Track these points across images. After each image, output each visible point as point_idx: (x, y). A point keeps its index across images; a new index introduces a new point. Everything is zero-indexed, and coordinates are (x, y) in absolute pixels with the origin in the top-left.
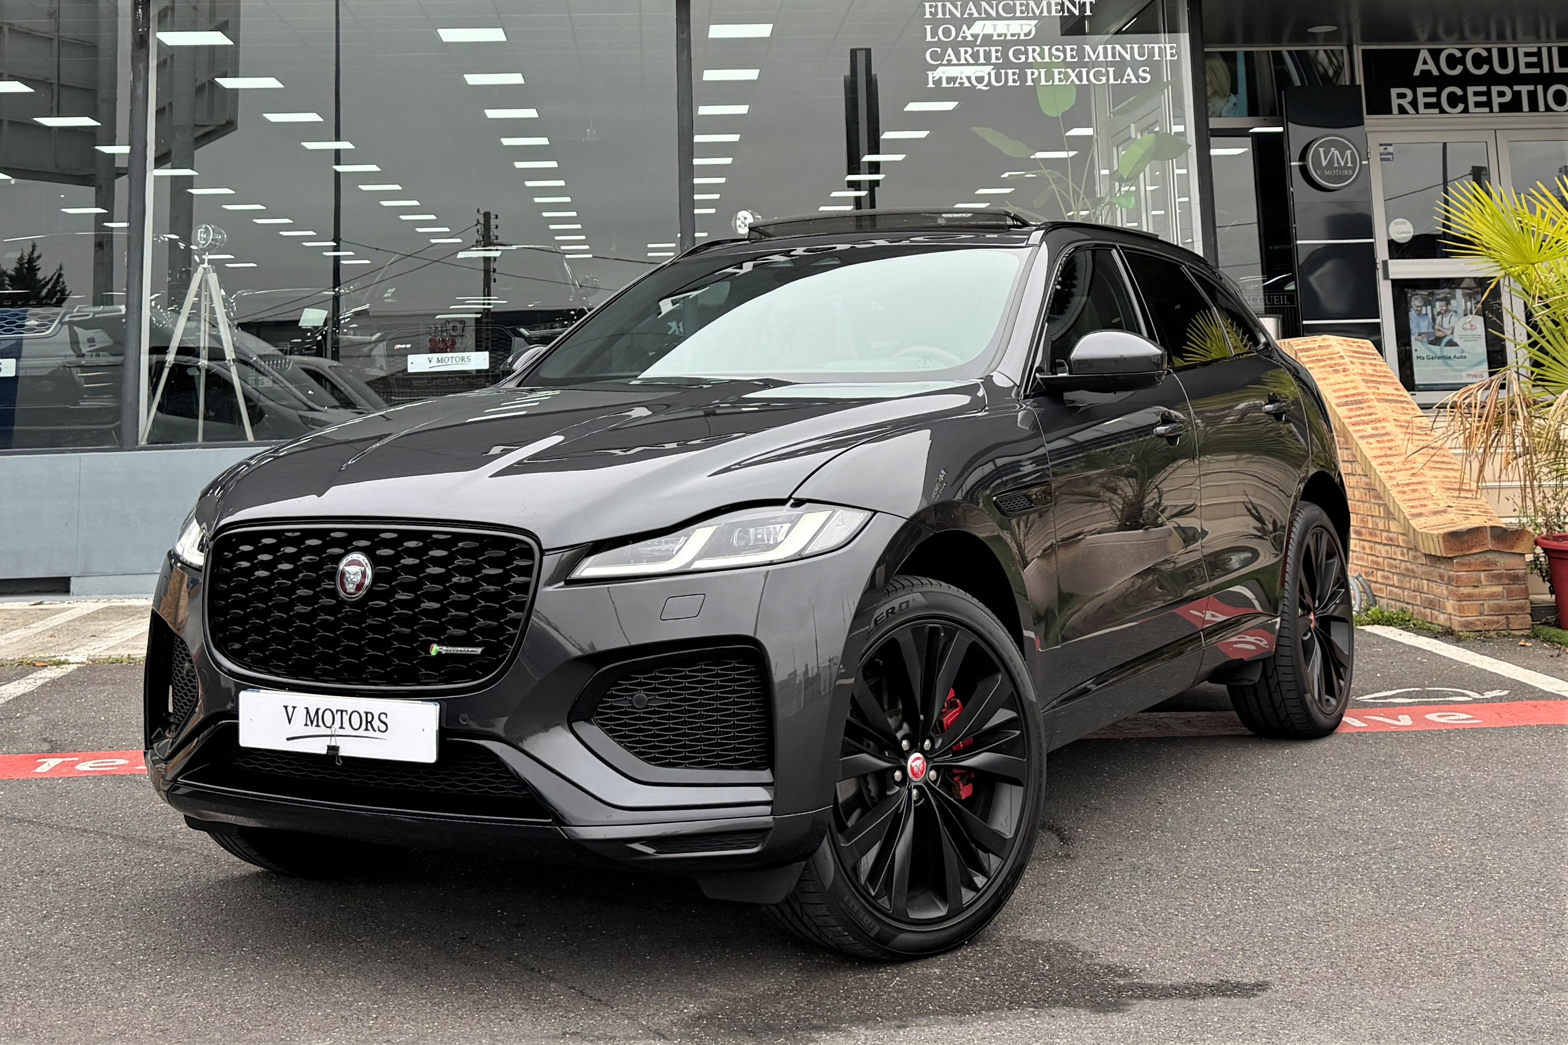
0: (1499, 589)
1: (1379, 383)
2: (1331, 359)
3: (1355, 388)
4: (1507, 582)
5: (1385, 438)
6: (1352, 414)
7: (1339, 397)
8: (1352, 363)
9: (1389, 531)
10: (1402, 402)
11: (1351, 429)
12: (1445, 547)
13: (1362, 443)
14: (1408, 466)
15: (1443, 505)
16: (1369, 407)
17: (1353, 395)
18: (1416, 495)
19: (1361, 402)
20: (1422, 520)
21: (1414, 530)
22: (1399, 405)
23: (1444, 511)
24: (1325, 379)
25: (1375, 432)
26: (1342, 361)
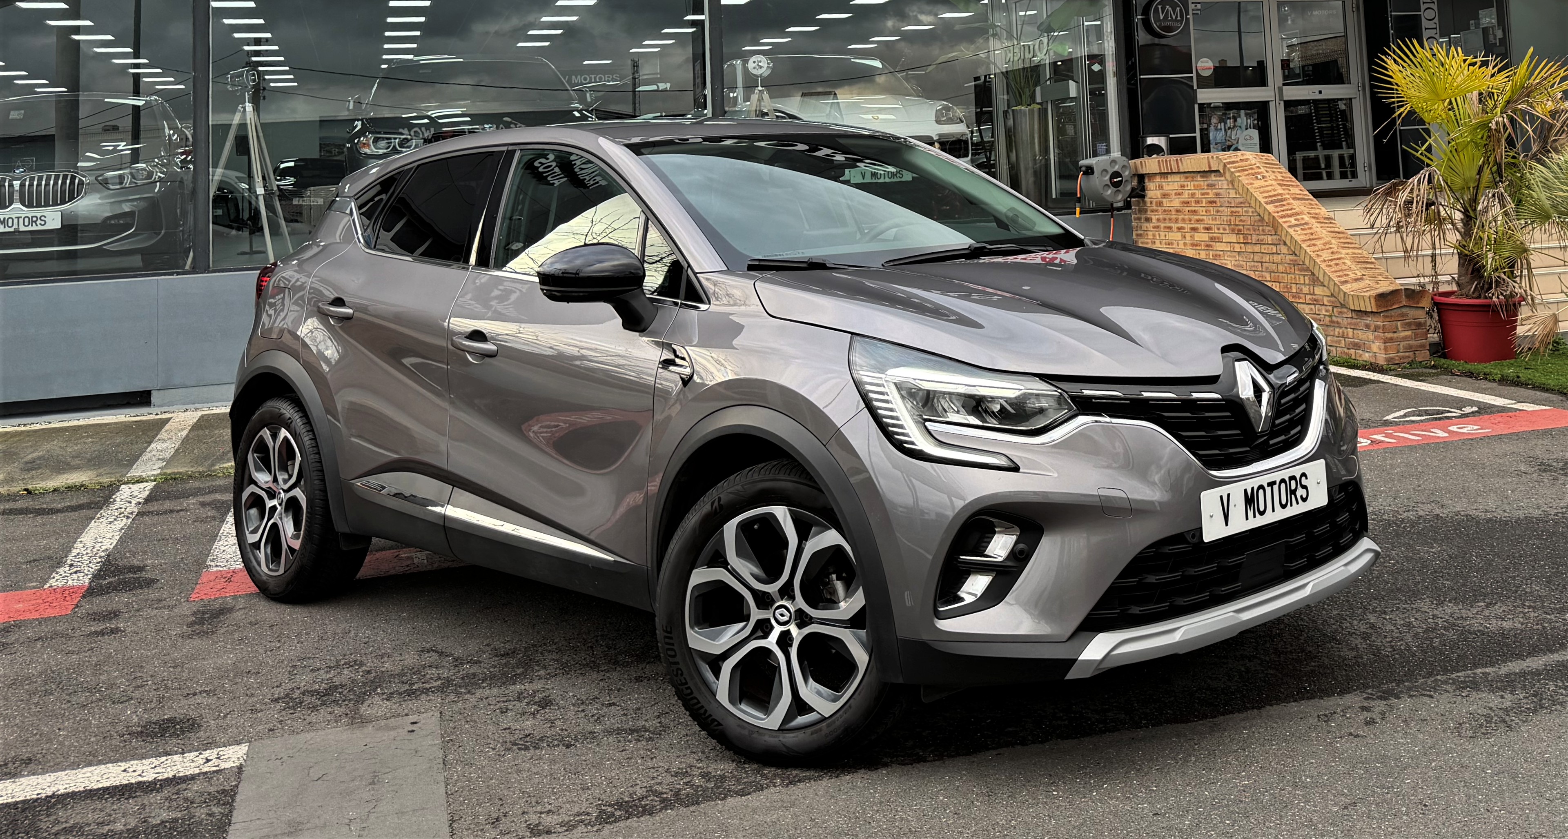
0: (1409, 333)
1: (1289, 186)
2: (1252, 169)
3: (1274, 190)
4: (1414, 327)
5: (1306, 227)
6: (1279, 209)
7: (1266, 197)
8: (1267, 172)
9: (1314, 294)
10: (1308, 199)
11: (1281, 221)
12: (1377, 305)
13: (1291, 231)
14: (1327, 247)
15: (1359, 274)
16: (1288, 204)
17: (1275, 196)
18: (1339, 268)
19: (1281, 200)
20: (1349, 286)
21: (1345, 293)
22: (1307, 202)
23: (1362, 279)
24: (1251, 184)
25: (1297, 222)
26: (1258, 170)
